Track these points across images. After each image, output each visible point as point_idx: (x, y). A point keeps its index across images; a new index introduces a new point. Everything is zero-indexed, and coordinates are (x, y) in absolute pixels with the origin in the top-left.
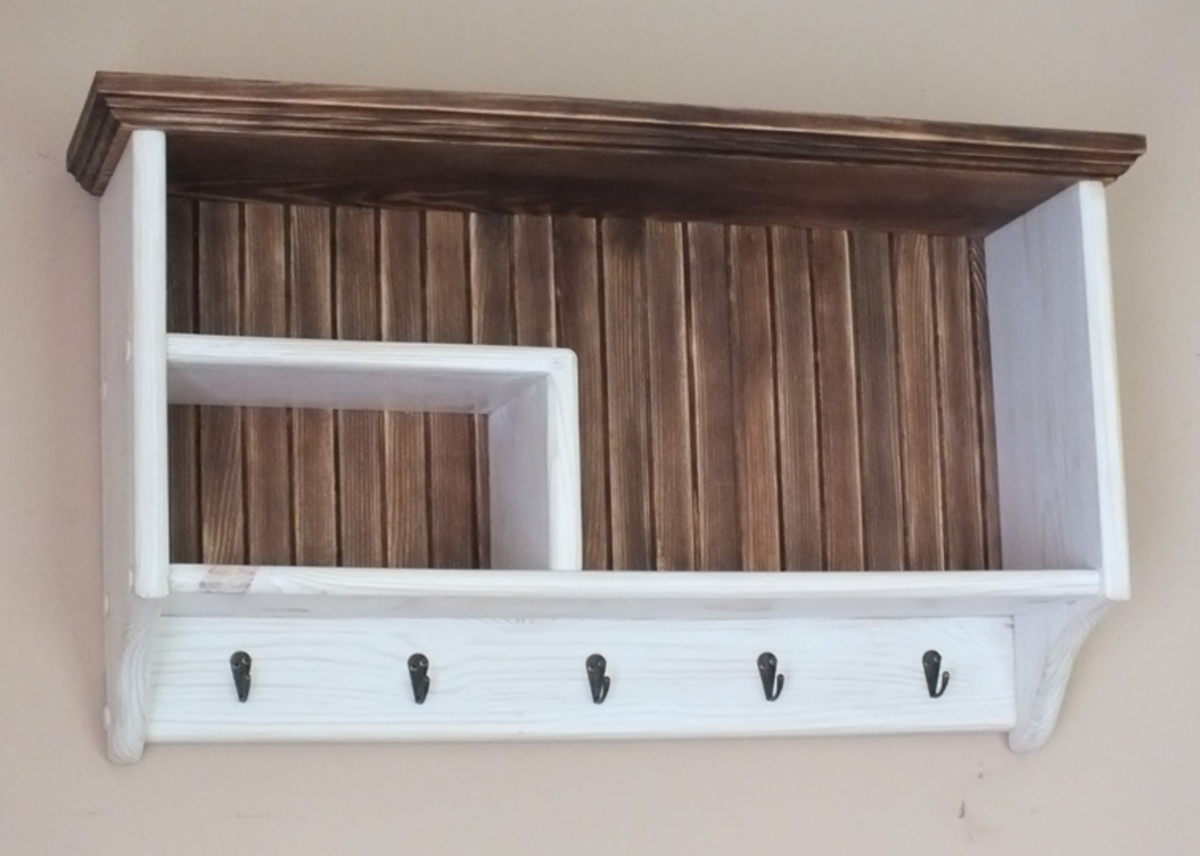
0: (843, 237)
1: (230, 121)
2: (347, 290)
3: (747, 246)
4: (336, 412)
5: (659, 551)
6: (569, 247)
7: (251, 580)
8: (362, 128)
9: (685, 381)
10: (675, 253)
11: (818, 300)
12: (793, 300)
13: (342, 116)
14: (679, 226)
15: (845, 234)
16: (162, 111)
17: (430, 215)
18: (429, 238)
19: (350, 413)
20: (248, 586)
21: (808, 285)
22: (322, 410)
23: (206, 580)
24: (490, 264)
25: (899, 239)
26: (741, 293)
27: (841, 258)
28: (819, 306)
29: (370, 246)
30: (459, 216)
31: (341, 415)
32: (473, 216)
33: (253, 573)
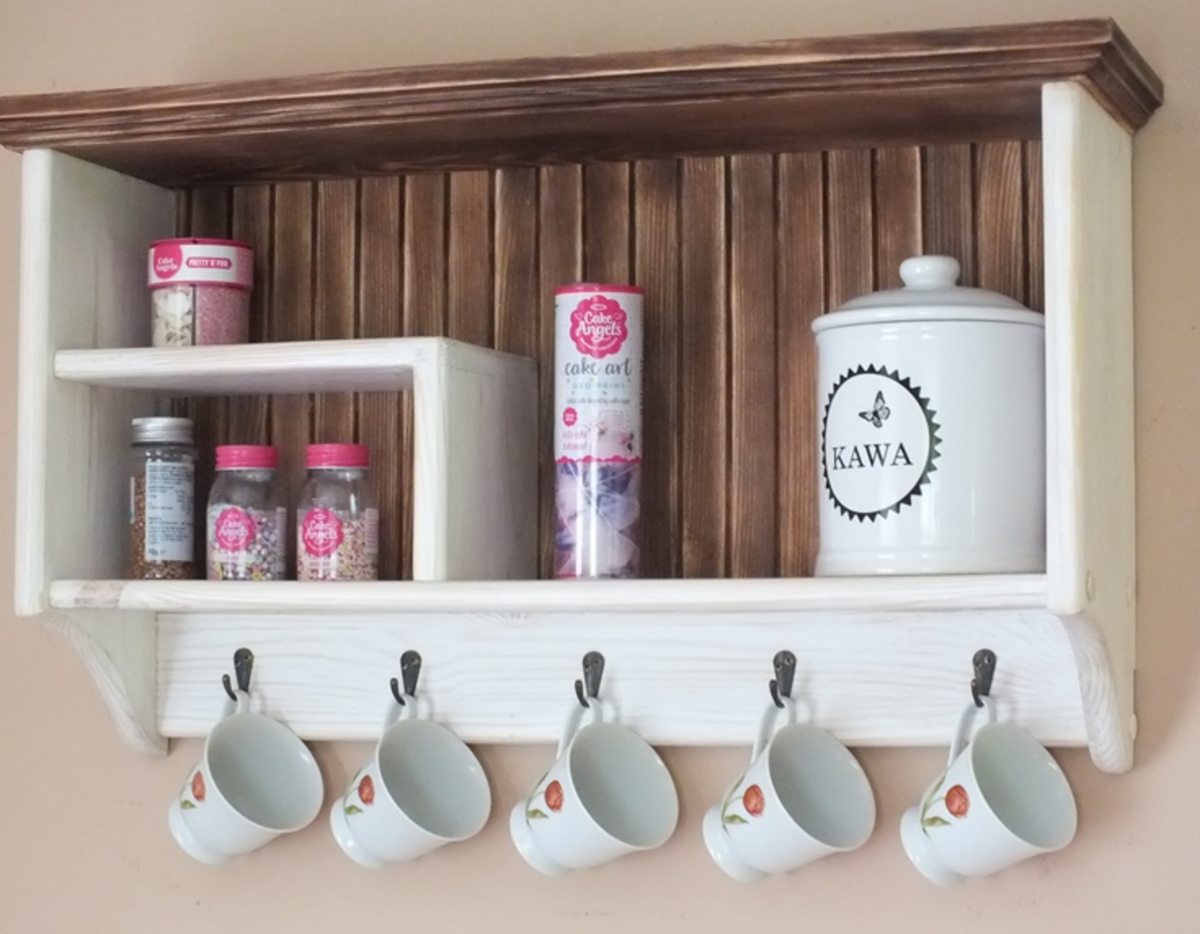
0: (914, 155)
1: (96, 133)
2: (371, 266)
3: (800, 178)
4: (356, 395)
5: (685, 533)
6: (596, 197)
7: (120, 595)
8: (215, 125)
9: (722, 339)
10: (714, 191)
11: (882, 231)
12: (851, 233)
13: (193, 115)
14: (721, 161)
15: (917, 151)
16: (36, 131)
17: (455, 177)
18: (453, 201)
19: (369, 394)
20: (117, 601)
21: (870, 214)
22: (342, 393)
23: (80, 596)
24: (515, 224)
25: (984, 148)
26: (790, 231)
27: (912, 180)
28: (882, 241)
29: (394, 216)
30: (485, 174)
31: (361, 397)
32: (499, 173)
33: (121, 589)
